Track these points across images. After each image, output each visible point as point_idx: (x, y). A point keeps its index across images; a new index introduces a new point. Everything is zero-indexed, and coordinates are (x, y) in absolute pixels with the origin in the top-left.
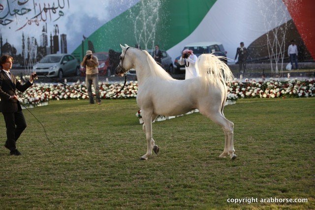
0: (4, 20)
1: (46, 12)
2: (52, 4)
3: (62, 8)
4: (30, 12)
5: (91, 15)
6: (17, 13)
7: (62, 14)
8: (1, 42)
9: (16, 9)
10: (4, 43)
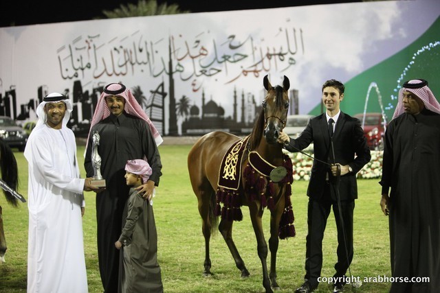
0: (208, 69)
1: (270, 59)
2: (279, 48)
3: (293, 54)
4: (246, 58)
5: (336, 64)
6: (227, 60)
7: (293, 62)
8: (203, 99)
9: (227, 54)
10: (207, 101)
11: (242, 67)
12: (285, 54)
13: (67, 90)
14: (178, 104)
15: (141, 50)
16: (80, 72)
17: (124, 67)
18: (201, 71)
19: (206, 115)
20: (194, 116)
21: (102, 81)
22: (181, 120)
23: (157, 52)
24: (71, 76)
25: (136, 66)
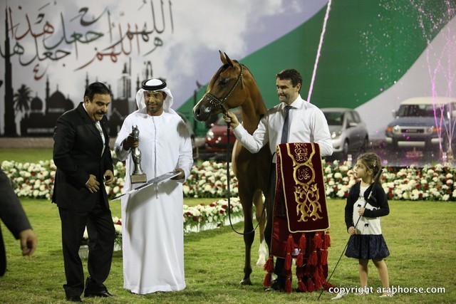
0: (53, 51)
1: (131, 39)
2: (143, 25)
3: (159, 32)
4: (102, 38)
6: (78, 39)
7: (160, 43)
8: (48, 90)
9: (77, 32)
10: (52, 91)
11: (96, 49)
12: (150, 33)
14: (16, 95)
18: (45, 54)
19: (50, 110)
20: (36, 111)
22: (19, 116)
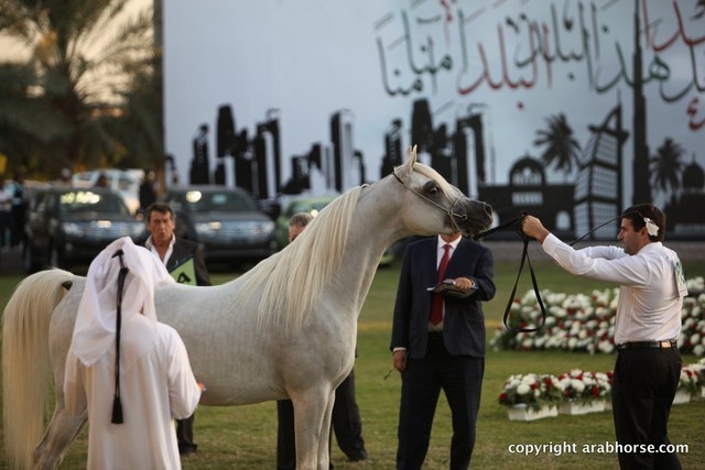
13: (398, 123)
14: (655, 159)
15: (568, 25)
16: (426, 78)
17: (529, 68)
20: (693, 191)
21: (478, 101)
23: (605, 29)
24: (406, 87)
25: (557, 64)
